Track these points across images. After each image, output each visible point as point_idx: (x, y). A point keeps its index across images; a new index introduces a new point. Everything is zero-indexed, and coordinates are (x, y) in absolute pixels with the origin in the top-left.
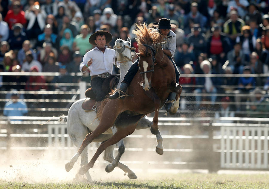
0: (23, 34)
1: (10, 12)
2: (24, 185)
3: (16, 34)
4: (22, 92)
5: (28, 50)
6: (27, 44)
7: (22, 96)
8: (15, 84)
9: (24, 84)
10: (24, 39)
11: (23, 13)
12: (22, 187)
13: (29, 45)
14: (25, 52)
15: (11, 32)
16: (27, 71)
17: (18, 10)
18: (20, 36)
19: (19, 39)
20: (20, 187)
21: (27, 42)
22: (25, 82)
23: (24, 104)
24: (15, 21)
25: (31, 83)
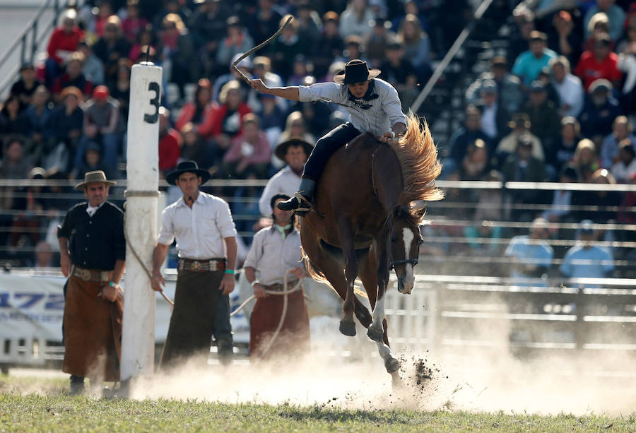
0: (614, 102)
1: (586, 55)
2: (611, 426)
3: (599, 101)
4: (610, 226)
5: (625, 137)
6: (622, 124)
7: (609, 236)
8: (594, 208)
9: (615, 209)
10: (616, 112)
11: (614, 56)
12: (606, 428)
13: (626, 125)
14: (618, 140)
15: (587, 97)
16: (620, 181)
17: (602, 51)
18: (607, 105)
19: (605, 114)
20: (601, 428)
21: (622, 120)
22: (618, 205)
23: (606, 251)
24: (597, 74)
25: (629, 207)
